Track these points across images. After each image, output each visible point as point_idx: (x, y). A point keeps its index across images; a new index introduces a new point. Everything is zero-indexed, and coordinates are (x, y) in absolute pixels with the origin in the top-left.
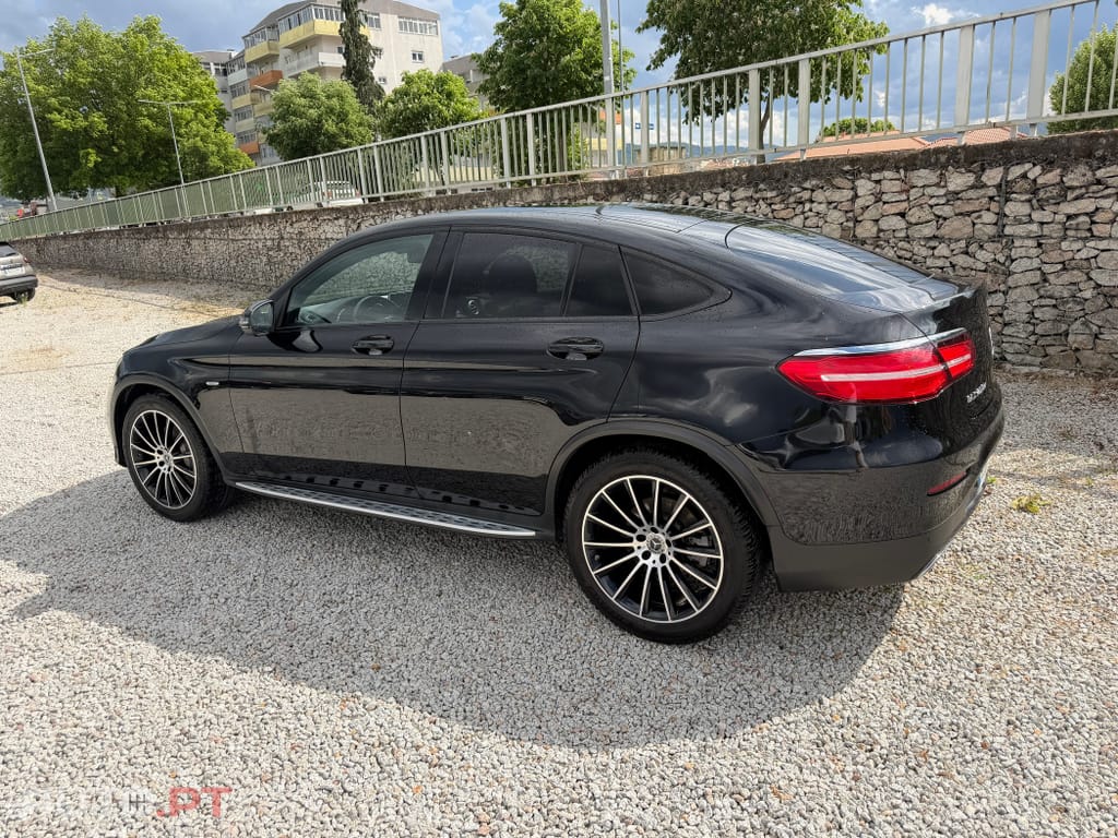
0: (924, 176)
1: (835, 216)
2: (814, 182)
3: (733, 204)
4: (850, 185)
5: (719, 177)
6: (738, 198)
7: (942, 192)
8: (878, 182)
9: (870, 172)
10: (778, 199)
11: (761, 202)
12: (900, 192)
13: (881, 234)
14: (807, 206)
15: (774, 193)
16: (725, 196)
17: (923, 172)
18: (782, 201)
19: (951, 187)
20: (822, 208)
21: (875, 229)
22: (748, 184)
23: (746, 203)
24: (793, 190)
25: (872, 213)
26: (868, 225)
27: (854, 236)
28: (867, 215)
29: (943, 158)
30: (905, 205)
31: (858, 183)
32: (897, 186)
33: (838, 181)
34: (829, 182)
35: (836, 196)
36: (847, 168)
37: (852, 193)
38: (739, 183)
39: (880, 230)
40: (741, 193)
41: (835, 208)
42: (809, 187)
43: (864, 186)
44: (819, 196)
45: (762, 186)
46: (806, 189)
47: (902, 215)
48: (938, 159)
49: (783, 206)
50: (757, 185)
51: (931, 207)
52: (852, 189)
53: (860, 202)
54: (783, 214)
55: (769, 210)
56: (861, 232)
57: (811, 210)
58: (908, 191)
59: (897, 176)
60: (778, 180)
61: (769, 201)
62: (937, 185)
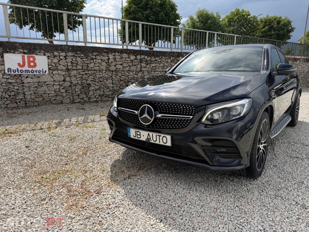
0: (125, 55)
1: (104, 64)
2: (96, 53)
3: (67, 57)
4: (107, 55)
5: (60, 47)
6: (69, 55)
7: (130, 60)
8: (114, 55)
9: (112, 53)
10: (84, 57)
11: (77, 57)
12: (120, 59)
13: (117, 69)
14: (95, 60)
15: (83, 55)
16: (64, 54)
17: (125, 54)
18: (86, 58)
19: (131, 59)
20: (100, 61)
21: (115, 68)
22: (72, 51)
23: (72, 57)
24: (90, 55)
25: (114, 63)
26: (113, 67)
27: (109, 70)
28: (112, 64)
29: (129, 52)
30: (122, 62)
31: (109, 55)
32: (119, 57)
33: (104, 54)
34: (101, 54)
35: (104, 58)
36: (105, 50)
37: (108, 58)
38: (69, 51)
39: (116, 68)
40: (70, 54)
41: (104, 61)
42: (95, 54)
43: (111, 56)
44: (98, 57)
45: (78, 52)
46: (94, 55)
47: (121, 65)
48: (127, 52)
49: (87, 59)
50: (76, 52)
51: (128, 63)
52: (108, 57)
53: (110, 61)
54: (87, 62)
55: (81, 60)
56: (111, 68)
57: (96, 61)
58: (122, 59)
59: (119, 55)
60: (84, 51)
61: (81, 58)
62: (128, 58)
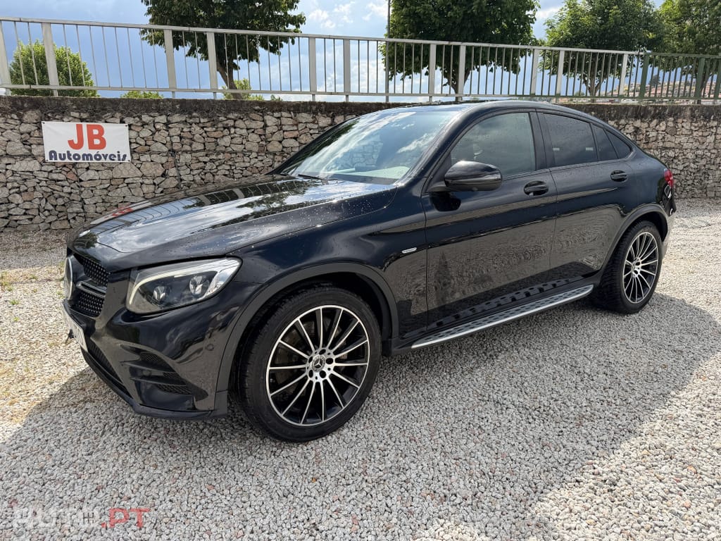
0: (305, 117)
1: (254, 137)
2: (236, 115)
3: (170, 126)
4: (261, 119)
5: (154, 105)
6: (174, 121)
7: (316, 126)
8: (278, 118)
9: (273, 112)
10: (208, 124)
11: (194, 125)
12: (293, 125)
13: (285, 150)
14: (233, 130)
15: (206, 120)
16: (163, 119)
17: (304, 115)
18: (213, 126)
19: (321, 124)
20: (244, 132)
21: (281, 147)
22: (182, 112)
23: (182, 126)
24: (220, 118)
25: (278, 136)
26: (277, 144)
27: (267, 150)
28: (274, 138)
29: (314, 108)
30: (297, 132)
31: (267, 118)
32: (290, 122)
33: (253, 115)
34: (247, 115)
35: (253, 125)
36: (257, 108)
37: (263, 124)
38: (174, 111)
39: (283, 147)
40: (176, 118)
41: (253, 132)
42: (233, 117)
43: (271, 120)
44: (239, 123)
45: (194, 114)
46: (230, 119)
47: (295, 138)
48: (311, 108)
49: (214, 129)
50: (190, 113)
51: (311, 134)
52: (263, 121)
53: (269, 130)
54: (215, 134)
55: (202, 131)
56: (271, 148)
57: (235, 133)
58: (297, 125)
59: (290, 116)
60: (208, 112)
61: (201, 125)
62: (313, 122)
